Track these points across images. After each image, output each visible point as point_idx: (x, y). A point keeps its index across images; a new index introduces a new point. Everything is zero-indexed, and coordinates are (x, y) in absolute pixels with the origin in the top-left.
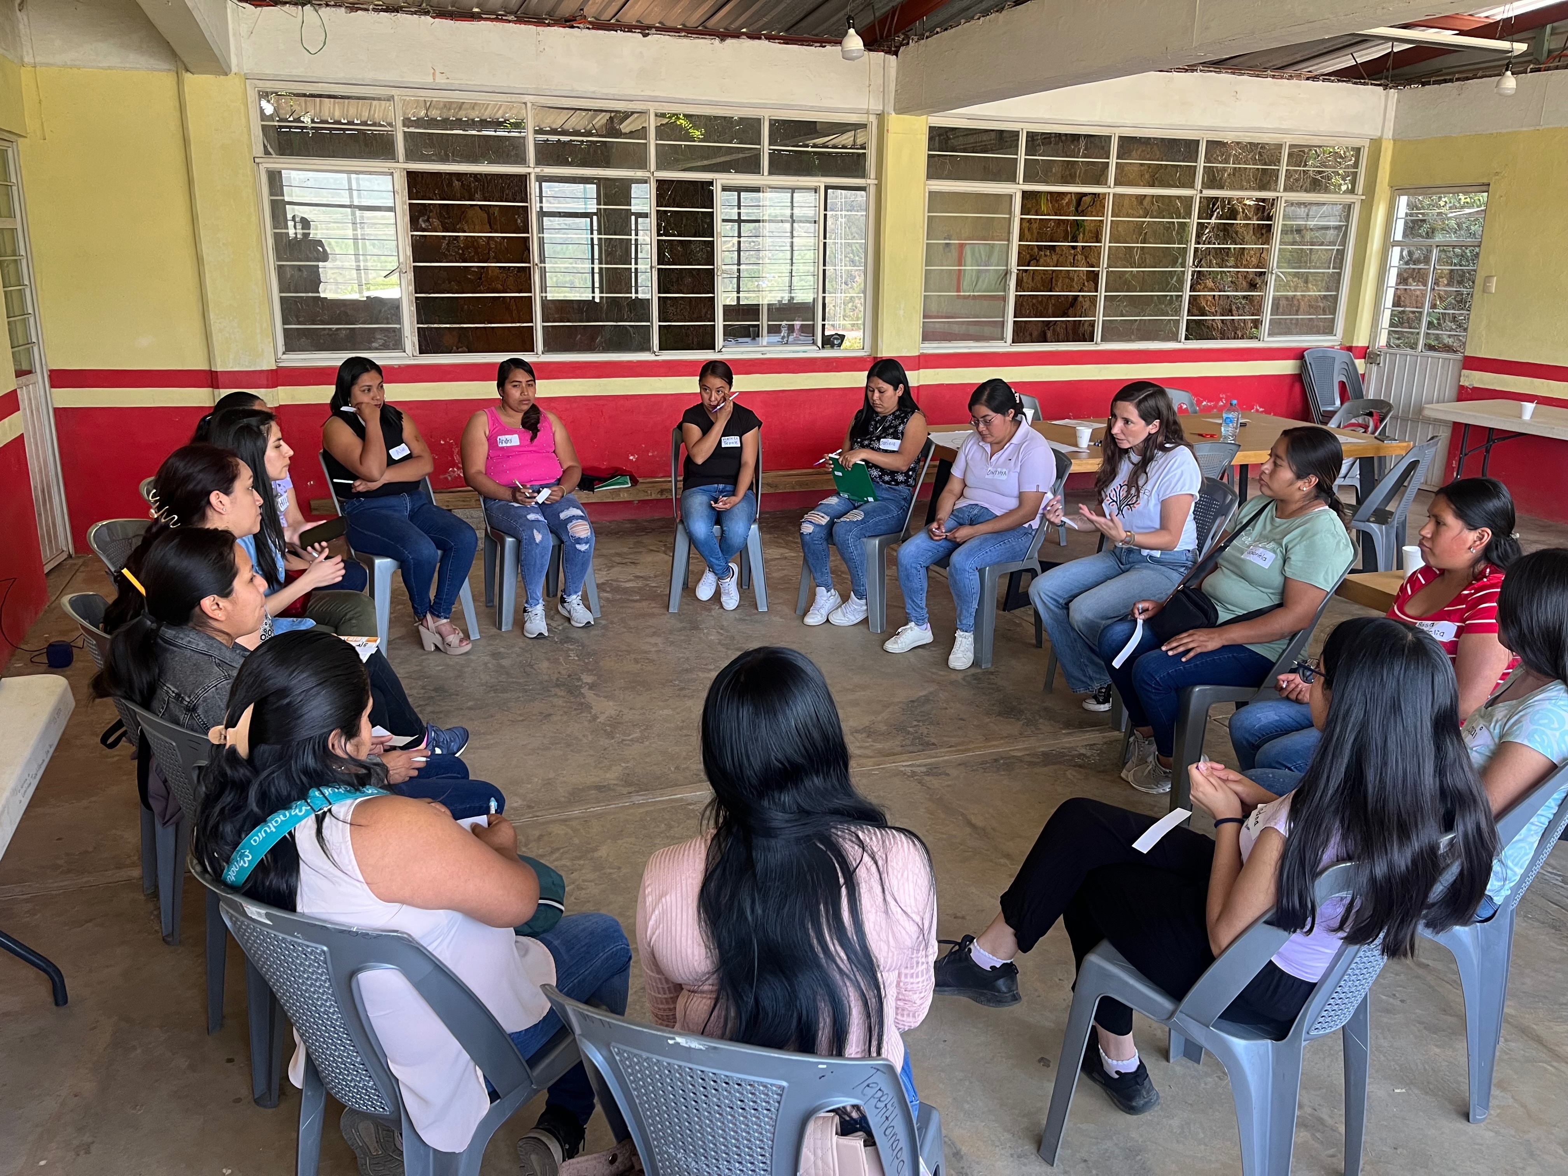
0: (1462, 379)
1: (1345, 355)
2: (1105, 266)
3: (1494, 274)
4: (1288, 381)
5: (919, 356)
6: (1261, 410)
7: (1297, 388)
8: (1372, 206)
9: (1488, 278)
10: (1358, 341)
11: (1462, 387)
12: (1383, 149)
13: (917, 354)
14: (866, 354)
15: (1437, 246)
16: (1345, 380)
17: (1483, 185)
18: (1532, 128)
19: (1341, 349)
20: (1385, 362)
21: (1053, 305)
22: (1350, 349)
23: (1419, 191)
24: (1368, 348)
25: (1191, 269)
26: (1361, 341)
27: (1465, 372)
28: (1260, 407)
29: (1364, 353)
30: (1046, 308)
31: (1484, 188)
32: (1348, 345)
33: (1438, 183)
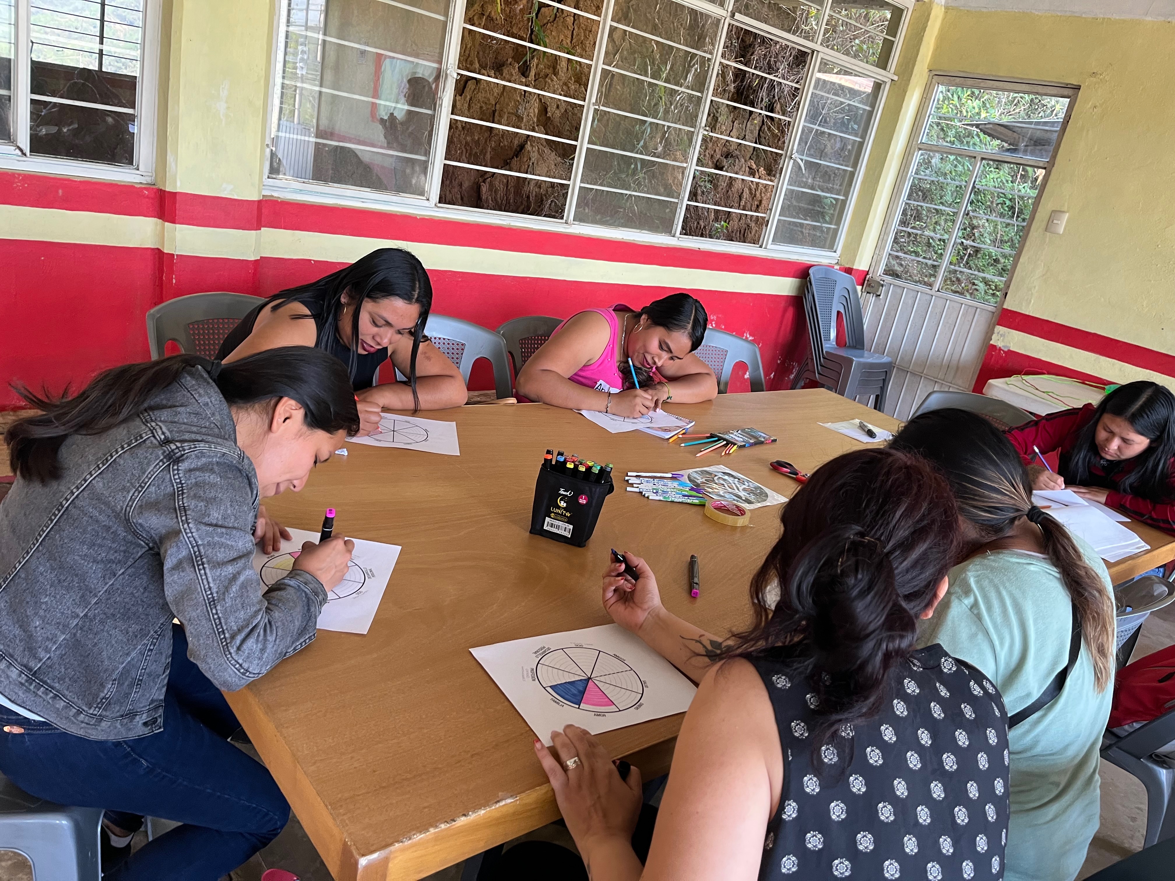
0: (994, 337)
1: (845, 281)
2: (594, 100)
3: (1065, 209)
4: (783, 304)
5: (259, 202)
6: (751, 338)
7: (790, 313)
8: (905, 92)
9: (1055, 213)
10: (860, 263)
11: (994, 347)
12: (931, 16)
13: (255, 197)
14: (143, 180)
15: (983, 159)
16: (842, 311)
17: (1066, 86)
18: (1161, 19)
19: (840, 269)
20: (888, 294)
21: (493, 149)
22: (849, 271)
23: (970, 82)
24: (867, 273)
25: (702, 132)
26: (862, 264)
27: (999, 329)
28: (750, 335)
29: (863, 279)
30: (483, 152)
31: (1066, 92)
32: (847, 266)
33: (1002, 73)
